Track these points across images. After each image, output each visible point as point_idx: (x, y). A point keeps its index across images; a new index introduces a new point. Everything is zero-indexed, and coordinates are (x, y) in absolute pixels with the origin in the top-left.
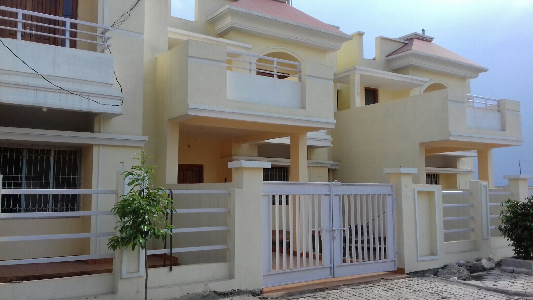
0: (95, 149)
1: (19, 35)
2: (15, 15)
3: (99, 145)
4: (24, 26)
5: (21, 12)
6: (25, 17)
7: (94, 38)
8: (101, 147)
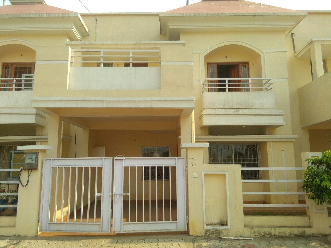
0: (268, 144)
1: (227, 90)
2: (224, 81)
3: (270, 141)
4: (229, 85)
5: (227, 79)
6: (229, 81)
7: (262, 85)
8: (271, 143)
